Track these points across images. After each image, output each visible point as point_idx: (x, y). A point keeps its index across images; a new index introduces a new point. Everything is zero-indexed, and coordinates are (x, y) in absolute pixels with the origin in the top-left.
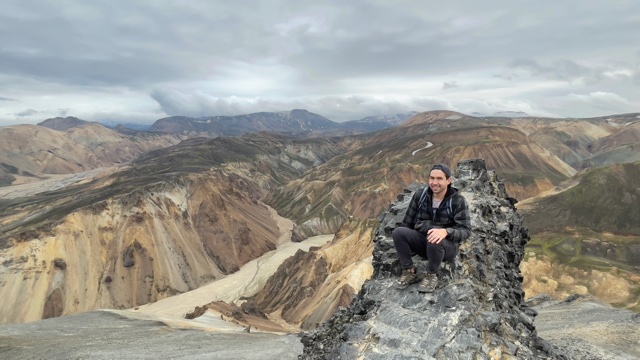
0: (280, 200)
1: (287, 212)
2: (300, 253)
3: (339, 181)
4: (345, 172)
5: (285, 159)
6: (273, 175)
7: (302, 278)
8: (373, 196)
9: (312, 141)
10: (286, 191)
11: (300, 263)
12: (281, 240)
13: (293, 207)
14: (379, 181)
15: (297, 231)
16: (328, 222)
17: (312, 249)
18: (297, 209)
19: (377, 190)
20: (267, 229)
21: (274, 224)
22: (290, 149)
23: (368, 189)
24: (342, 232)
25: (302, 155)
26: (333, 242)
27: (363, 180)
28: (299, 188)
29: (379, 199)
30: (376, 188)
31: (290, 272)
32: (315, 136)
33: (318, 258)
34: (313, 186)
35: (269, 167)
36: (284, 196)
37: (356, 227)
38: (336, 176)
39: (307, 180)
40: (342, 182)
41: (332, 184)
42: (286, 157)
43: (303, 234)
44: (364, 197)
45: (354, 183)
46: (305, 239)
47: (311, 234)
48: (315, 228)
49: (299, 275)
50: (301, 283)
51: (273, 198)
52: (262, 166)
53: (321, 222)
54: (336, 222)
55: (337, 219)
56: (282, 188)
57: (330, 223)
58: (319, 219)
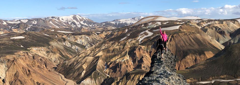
1: (71, 76)
3: (102, 56)
5: (68, 45)
6: (61, 54)
9: (84, 34)
10: (69, 64)
14: (124, 56)
16: (95, 81)
18: (76, 74)
19: (123, 61)
22: (72, 39)
23: (118, 60)
25: (79, 42)
27: (115, 55)
28: (78, 61)
30: (122, 59)
32: (86, 31)
34: (86, 60)
35: (58, 50)
39: (82, 56)
42: (69, 43)
48: (88, 84)
51: (61, 68)
52: (53, 49)
53: (91, 81)
54: (100, 80)
55: (101, 78)
56: (67, 62)
57: (97, 81)
58: (90, 79)
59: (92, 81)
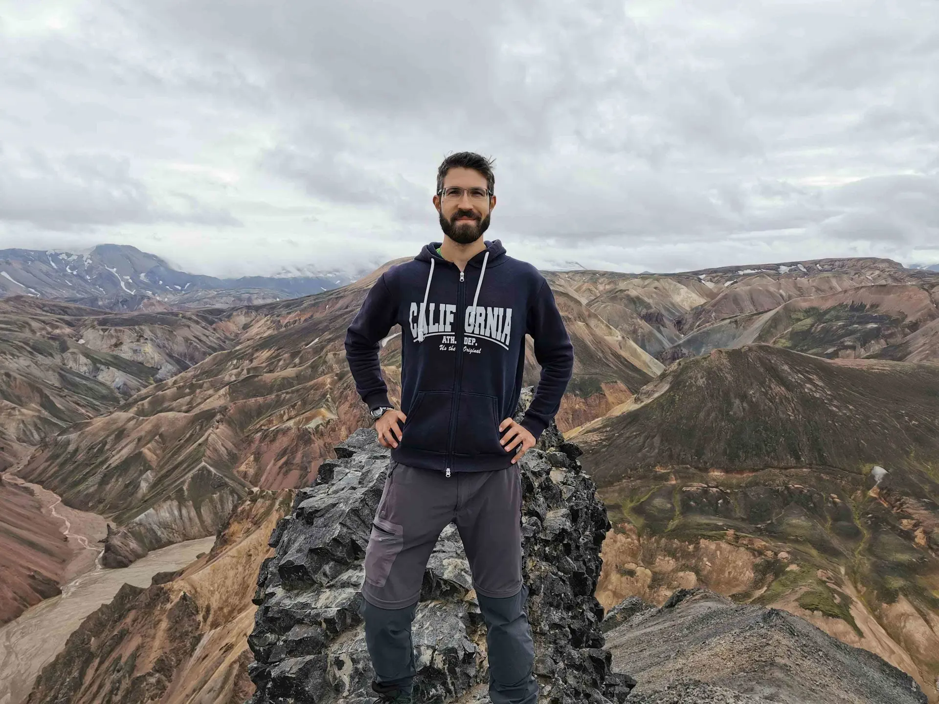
0: (69, 467)
1: (90, 496)
2: (128, 593)
3: (224, 410)
4: (235, 389)
5: (82, 365)
6: (47, 404)
7: (134, 656)
8: (304, 437)
9: (150, 320)
10: (84, 444)
11: (129, 620)
12: (73, 567)
13: (104, 481)
14: (316, 404)
15: (116, 541)
16: (198, 509)
17: (160, 578)
18: (115, 486)
19: (312, 425)
20: (32, 545)
21: (54, 529)
22: (92, 338)
23: (291, 423)
24: (234, 527)
25: (126, 353)
26: (213, 555)
27: (279, 403)
28: (120, 434)
29: (318, 444)
30: (308, 420)
31: (101, 646)
32: (160, 309)
33: (175, 598)
34: (157, 426)
35: (35, 387)
36: (80, 457)
37: (268, 512)
38: (217, 400)
39: (141, 413)
40: (232, 410)
41: (207, 417)
42: (83, 359)
43: (133, 544)
44: (283, 442)
45: (260, 411)
46: (138, 556)
47: (156, 544)
48: (165, 526)
49: (127, 650)
50: (133, 668)
51: (48, 463)
52: (13, 384)
53: (180, 511)
54: (219, 506)
55: (221, 499)
56: (73, 436)
57: (204, 510)
58: (175, 503)
59: (184, 511)
